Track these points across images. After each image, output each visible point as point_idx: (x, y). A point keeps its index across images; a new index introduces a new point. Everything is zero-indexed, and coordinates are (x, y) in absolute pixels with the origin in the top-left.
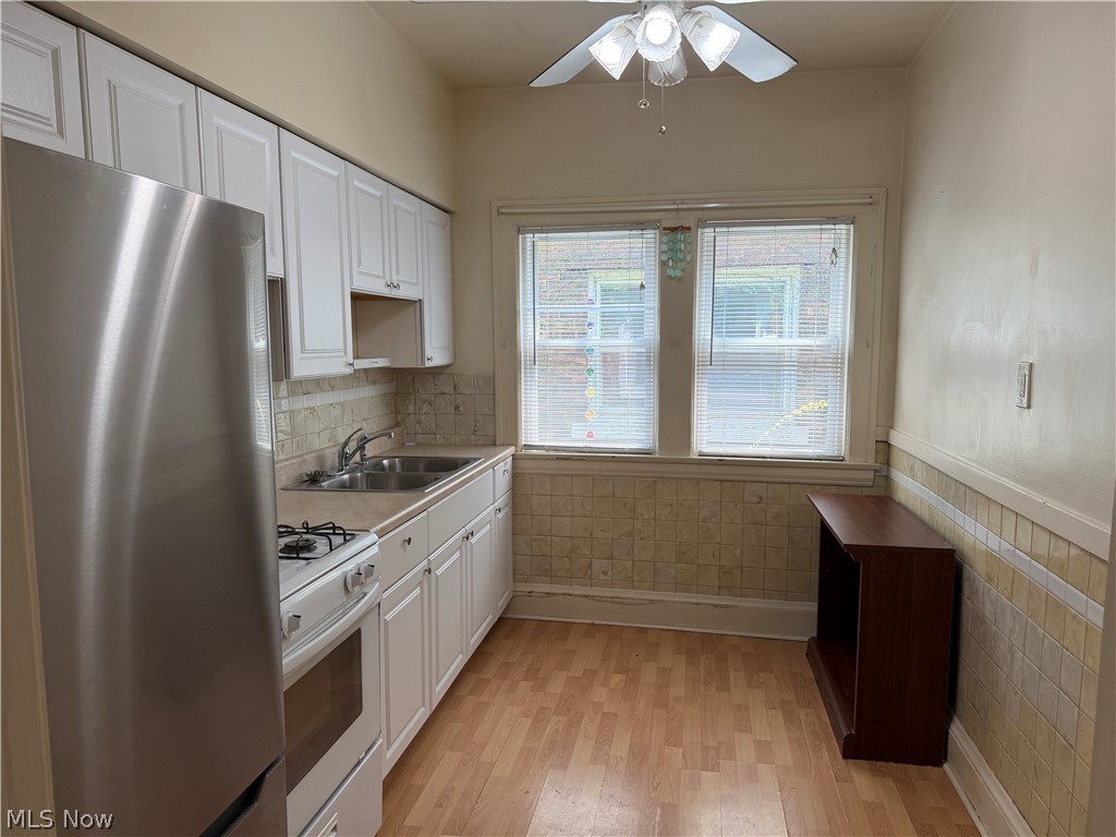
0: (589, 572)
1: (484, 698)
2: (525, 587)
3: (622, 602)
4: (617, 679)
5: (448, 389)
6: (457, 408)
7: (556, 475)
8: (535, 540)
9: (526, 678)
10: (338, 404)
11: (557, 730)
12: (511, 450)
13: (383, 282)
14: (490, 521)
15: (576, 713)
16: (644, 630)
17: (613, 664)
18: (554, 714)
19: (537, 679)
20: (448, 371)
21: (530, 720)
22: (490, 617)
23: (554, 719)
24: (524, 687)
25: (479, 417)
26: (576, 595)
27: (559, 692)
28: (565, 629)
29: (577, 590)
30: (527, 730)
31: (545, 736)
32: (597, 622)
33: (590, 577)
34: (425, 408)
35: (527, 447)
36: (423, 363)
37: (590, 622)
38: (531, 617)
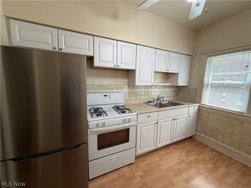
0: (216, 137)
1: (174, 151)
2: (198, 133)
3: (226, 148)
4: (210, 166)
5: (187, 90)
6: (188, 94)
7: (210, 112)
8: (202, 125)
9: (186, 152)
10: (160, 91)
11: (183, 167)
12: (199, 104)
13: (165, 70)
14: (186, 118)
15: (191, 167)
16: (232, 159)
17: (212, 161)
18: (185, 163)
19: (188, 154)
20: (187, 87)
21: (179, 161)
22: (184, 136)
23: (184, 164)
24: (184, 153)
25: (192, 97)
26: (211, 141)
27: (191, 159)
28: (207, 146)
29: (212, 139)
30: (175, 163)
31: (179, 167)
32: (216, 149)
33: (216, 138)
34: (182, 93)
35: (203, 104)
36: (177, 85)
37: (214, 148)
38: (199, 140)
